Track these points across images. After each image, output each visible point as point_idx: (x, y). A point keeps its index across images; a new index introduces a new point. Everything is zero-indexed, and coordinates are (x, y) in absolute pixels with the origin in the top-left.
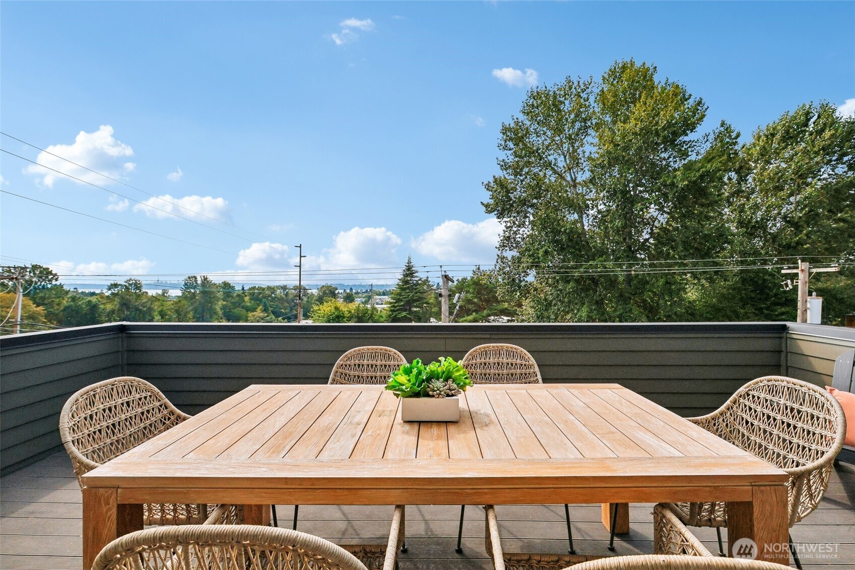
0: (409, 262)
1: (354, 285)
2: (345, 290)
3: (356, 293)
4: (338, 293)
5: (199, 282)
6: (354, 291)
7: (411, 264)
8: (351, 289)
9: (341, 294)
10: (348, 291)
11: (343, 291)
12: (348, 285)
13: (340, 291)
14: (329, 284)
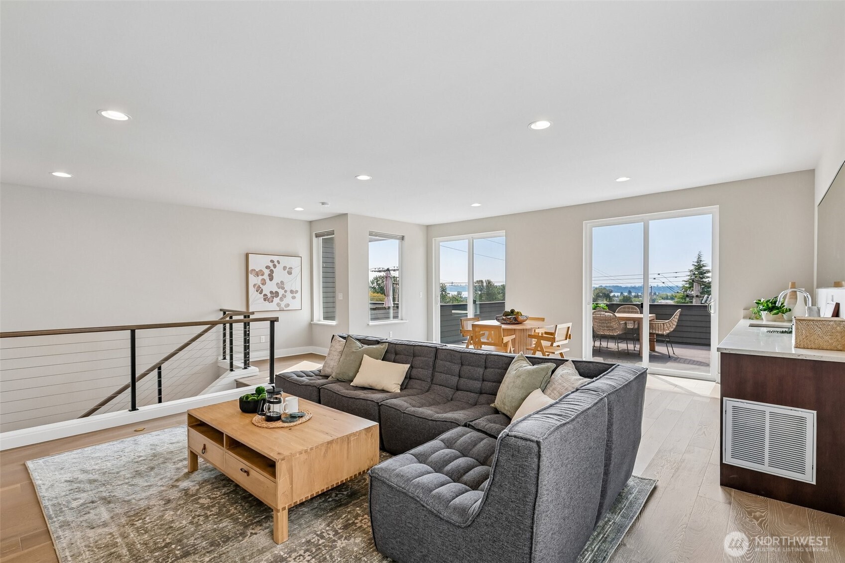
0: (699, 261)
1: (634, 288)
2: (622, 293)
3: (635, 297)
4: (614, 296)
5: (485, 284)
6: (633, 294)
7: (702, 263)
8: (630, 292)
9: (618, 297)
10: (626, 294)
11: (619, 294)
12: (626, 288)
13: (616, 294)
14: (604, 285)
